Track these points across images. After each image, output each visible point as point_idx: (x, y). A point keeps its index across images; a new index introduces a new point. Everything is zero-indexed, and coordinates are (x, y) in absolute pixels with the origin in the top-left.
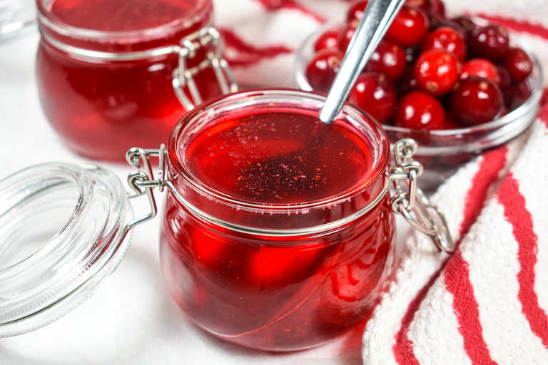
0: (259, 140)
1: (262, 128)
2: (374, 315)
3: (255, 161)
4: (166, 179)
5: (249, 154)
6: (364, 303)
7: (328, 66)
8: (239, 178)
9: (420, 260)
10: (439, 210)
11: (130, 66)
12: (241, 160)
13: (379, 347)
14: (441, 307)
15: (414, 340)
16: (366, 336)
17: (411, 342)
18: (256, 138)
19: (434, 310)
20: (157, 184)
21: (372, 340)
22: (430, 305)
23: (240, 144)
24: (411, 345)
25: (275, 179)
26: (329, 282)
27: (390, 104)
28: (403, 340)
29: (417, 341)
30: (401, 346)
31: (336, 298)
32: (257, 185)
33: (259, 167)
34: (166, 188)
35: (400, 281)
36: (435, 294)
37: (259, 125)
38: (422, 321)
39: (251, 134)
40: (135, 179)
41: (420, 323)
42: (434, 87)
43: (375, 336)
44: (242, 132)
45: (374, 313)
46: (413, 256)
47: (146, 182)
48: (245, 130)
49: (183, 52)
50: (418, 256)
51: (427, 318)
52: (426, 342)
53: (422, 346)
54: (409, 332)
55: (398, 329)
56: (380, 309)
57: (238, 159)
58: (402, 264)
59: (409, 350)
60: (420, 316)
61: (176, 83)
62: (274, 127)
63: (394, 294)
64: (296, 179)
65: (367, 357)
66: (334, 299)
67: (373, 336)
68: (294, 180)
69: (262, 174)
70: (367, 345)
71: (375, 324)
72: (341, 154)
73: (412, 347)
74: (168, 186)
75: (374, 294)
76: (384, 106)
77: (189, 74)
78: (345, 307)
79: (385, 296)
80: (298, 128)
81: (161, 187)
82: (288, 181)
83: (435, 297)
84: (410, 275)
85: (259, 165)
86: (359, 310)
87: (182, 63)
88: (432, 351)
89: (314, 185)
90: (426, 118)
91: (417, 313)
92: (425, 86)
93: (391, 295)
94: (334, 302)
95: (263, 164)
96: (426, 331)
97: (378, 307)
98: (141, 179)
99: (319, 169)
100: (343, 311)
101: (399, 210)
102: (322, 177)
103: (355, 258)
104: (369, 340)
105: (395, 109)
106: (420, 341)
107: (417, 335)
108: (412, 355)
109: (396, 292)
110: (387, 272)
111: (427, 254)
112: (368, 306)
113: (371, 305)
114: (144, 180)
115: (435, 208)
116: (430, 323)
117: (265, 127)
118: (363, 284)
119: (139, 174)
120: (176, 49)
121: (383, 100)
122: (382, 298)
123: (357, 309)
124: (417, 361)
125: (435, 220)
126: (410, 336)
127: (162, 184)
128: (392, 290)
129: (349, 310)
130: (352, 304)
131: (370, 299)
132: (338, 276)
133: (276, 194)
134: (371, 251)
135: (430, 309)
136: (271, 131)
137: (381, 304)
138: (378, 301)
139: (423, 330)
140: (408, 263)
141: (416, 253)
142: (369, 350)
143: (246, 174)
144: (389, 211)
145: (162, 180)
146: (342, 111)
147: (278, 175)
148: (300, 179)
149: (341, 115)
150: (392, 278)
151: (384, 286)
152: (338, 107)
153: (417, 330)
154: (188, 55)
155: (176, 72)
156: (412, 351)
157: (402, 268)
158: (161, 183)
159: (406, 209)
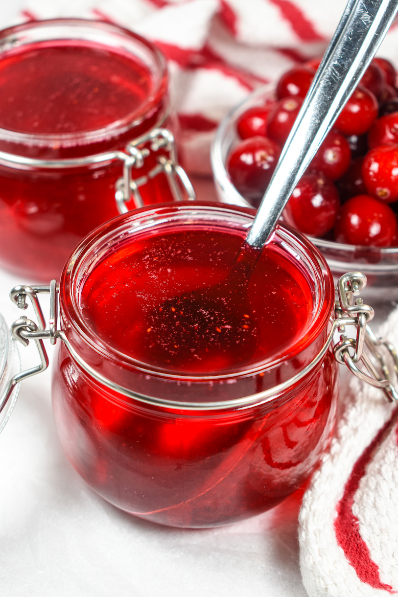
0: (172, 272)
1: (176, 255)
2: (313, 486)
3: (167, 305)
4: (59, 328)
5: (161, 294)
6: (301, 470)
7: (255, 163)
8: (149, 330)
9: (367, 410)
10: (391, 347)
11: (56, 176)
12: (151, 302)
13: (320, 531)
14: (393, 477)
15: (360, 517)
16: (303, 514)
17: (357, 519)
18: (169, 270)
19: (384, 479)
20: (47, 335)
21: (310, 521)
22: (379, 472)
23: (150, 279)
24: (357, 522)
25: (193, 330)
26: (259, 450)
27: (332, 212)
28: (347, 515)
29: (364, 518)
30: (345, 522)
31: (268, 467)
32: (171, 340)
33: (174, 313)
34: (58, 340)
35: (344, 438)
36: (386, 459)
37: (172, 251)
38: (370, 493)
39: (163, 265)
40: (20, 329)
41: (368, 495)
42: (386, 194)
43: (314, 514)
44: (152, 262)
45: (312, 481)
46: (358, 404)
47: (34, 333)
48: (155, 259)
49: (129, 161)
50: (364, 405)
51: (376, 489)
52: (375, 519)
53: (370, 525)
54: (355, 505)
55: (340, 497)
56: (319, 476)
57: (147, 302)
58: (345, 415)
59: (354, 528)
60: (367, 485)
61: (119, 196)
62: (191, 255)
63: (336, 456)
64: (219, 330)
65: (305, 543)
66: (265, 469)
67: (311, 514)
68: (217, 332)
69: (177, 323)
70: (304, 527)
71: (313, 499)
72: (274, 293)
73: (357, 525)
74: (61, 338)
75: (313, 458)
76: (324, 214)
77: (134, 185)
78: (279, 476)
79: (326, 458)
80: (220, 256)
81: (53, 340)
82: (210, 333)
83: (385, 463)
84: (355, 430)
85: (173, 310)
86: (295, 480)
87: (126, 172)
88: (381, 530)
89: (241, 339)
90: (375, 230)
91: (363, 480)
92: (375, 191)
93: (333, 458)
94: (265, 473)
95: (178, 308)
96: (375, 506)
97: (317, 474)
98: (28, 329)
99: (247, 316)
100: (275, 481)
101: (343, 359)
102: (251, 327)
103: (290, 418)
104: (307, 522)
105: (339, 217)
106: (367, 518)
107: (364, 511)
108: (357, 536)
109: (338, 453)
110: (329, 427)
111: (376, 402)
112: (305, 473)
113: (309, 472)
114: (32, 330)
115: (386, 344)
116: (380, 496)
117: (180, 255)
118: (301, 448)
119: (26, 323)
120: (121, 155)
121: (322, 208)
122: (321, 461)
123: (292, 478)
124: (364, 544)
125: (384, 359)
126: (355, 510)
127: (55, 335)
128: (333, 450)
129: (283, 480)
130: (287, 471)
131: (308, 464)
132: (271, 441)
133: (195, 352)
134: (311, 404)
135: (380, 478)
136: (187, 260)
137: (320, 470)
138: (318, 466)
139: (372, 505)
140: (352, 413)
141: (362, 402)
142: (306, 535)
143: (157, 324)
144: (332, 361)
145: (54, 330)
146: (274, 232)
147: (196, 325)
148: (224, 330)
149: (273, 237)
150: (335, 433)
151: (325, 446)
152: (269, 228)
153: (365, 505)
154: (135, 163)
155: (120, 182)
156: (357, 530)
157: (346, 421)
158: (52, 335)
159: (352, 358)
